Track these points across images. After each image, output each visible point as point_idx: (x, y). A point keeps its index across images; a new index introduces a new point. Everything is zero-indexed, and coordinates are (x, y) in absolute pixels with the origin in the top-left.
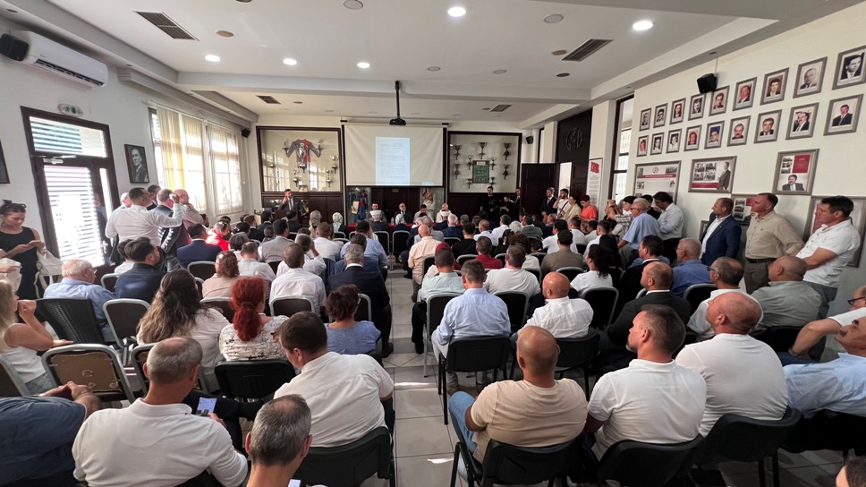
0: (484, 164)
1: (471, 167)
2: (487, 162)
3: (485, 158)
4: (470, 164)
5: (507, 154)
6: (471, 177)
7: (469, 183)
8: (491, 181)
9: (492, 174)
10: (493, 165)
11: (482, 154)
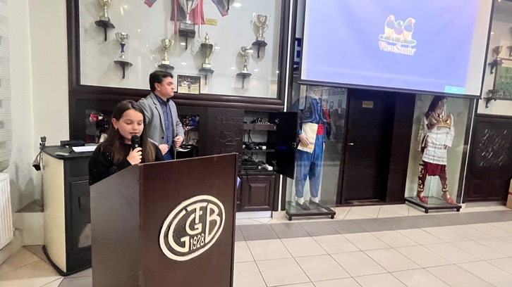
6: (492, 88)
7: (488, 100)
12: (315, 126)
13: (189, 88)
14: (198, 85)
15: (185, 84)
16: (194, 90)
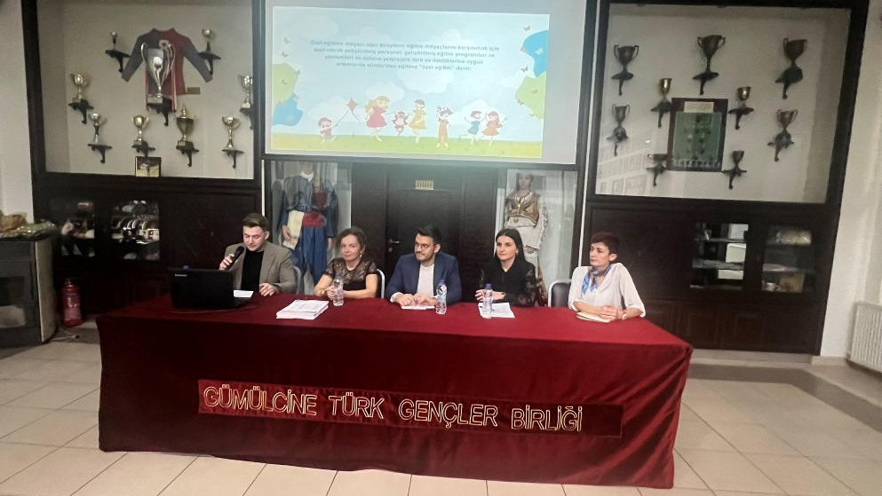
0: (709, 108)
1: (666, 119)
2: (720, 105)
3: (714, 90)
4: (662, 108)
5: (790, 77)
6: (664, 151)
7: (658, 171)
8: (727, 164)
9: (733, 141)
10: (742, 112)
11: (706, 77)
12: (301, 215)
13: (148, 170)
14: (157, 167)
15: (144, 166)
16: (154, 172)
